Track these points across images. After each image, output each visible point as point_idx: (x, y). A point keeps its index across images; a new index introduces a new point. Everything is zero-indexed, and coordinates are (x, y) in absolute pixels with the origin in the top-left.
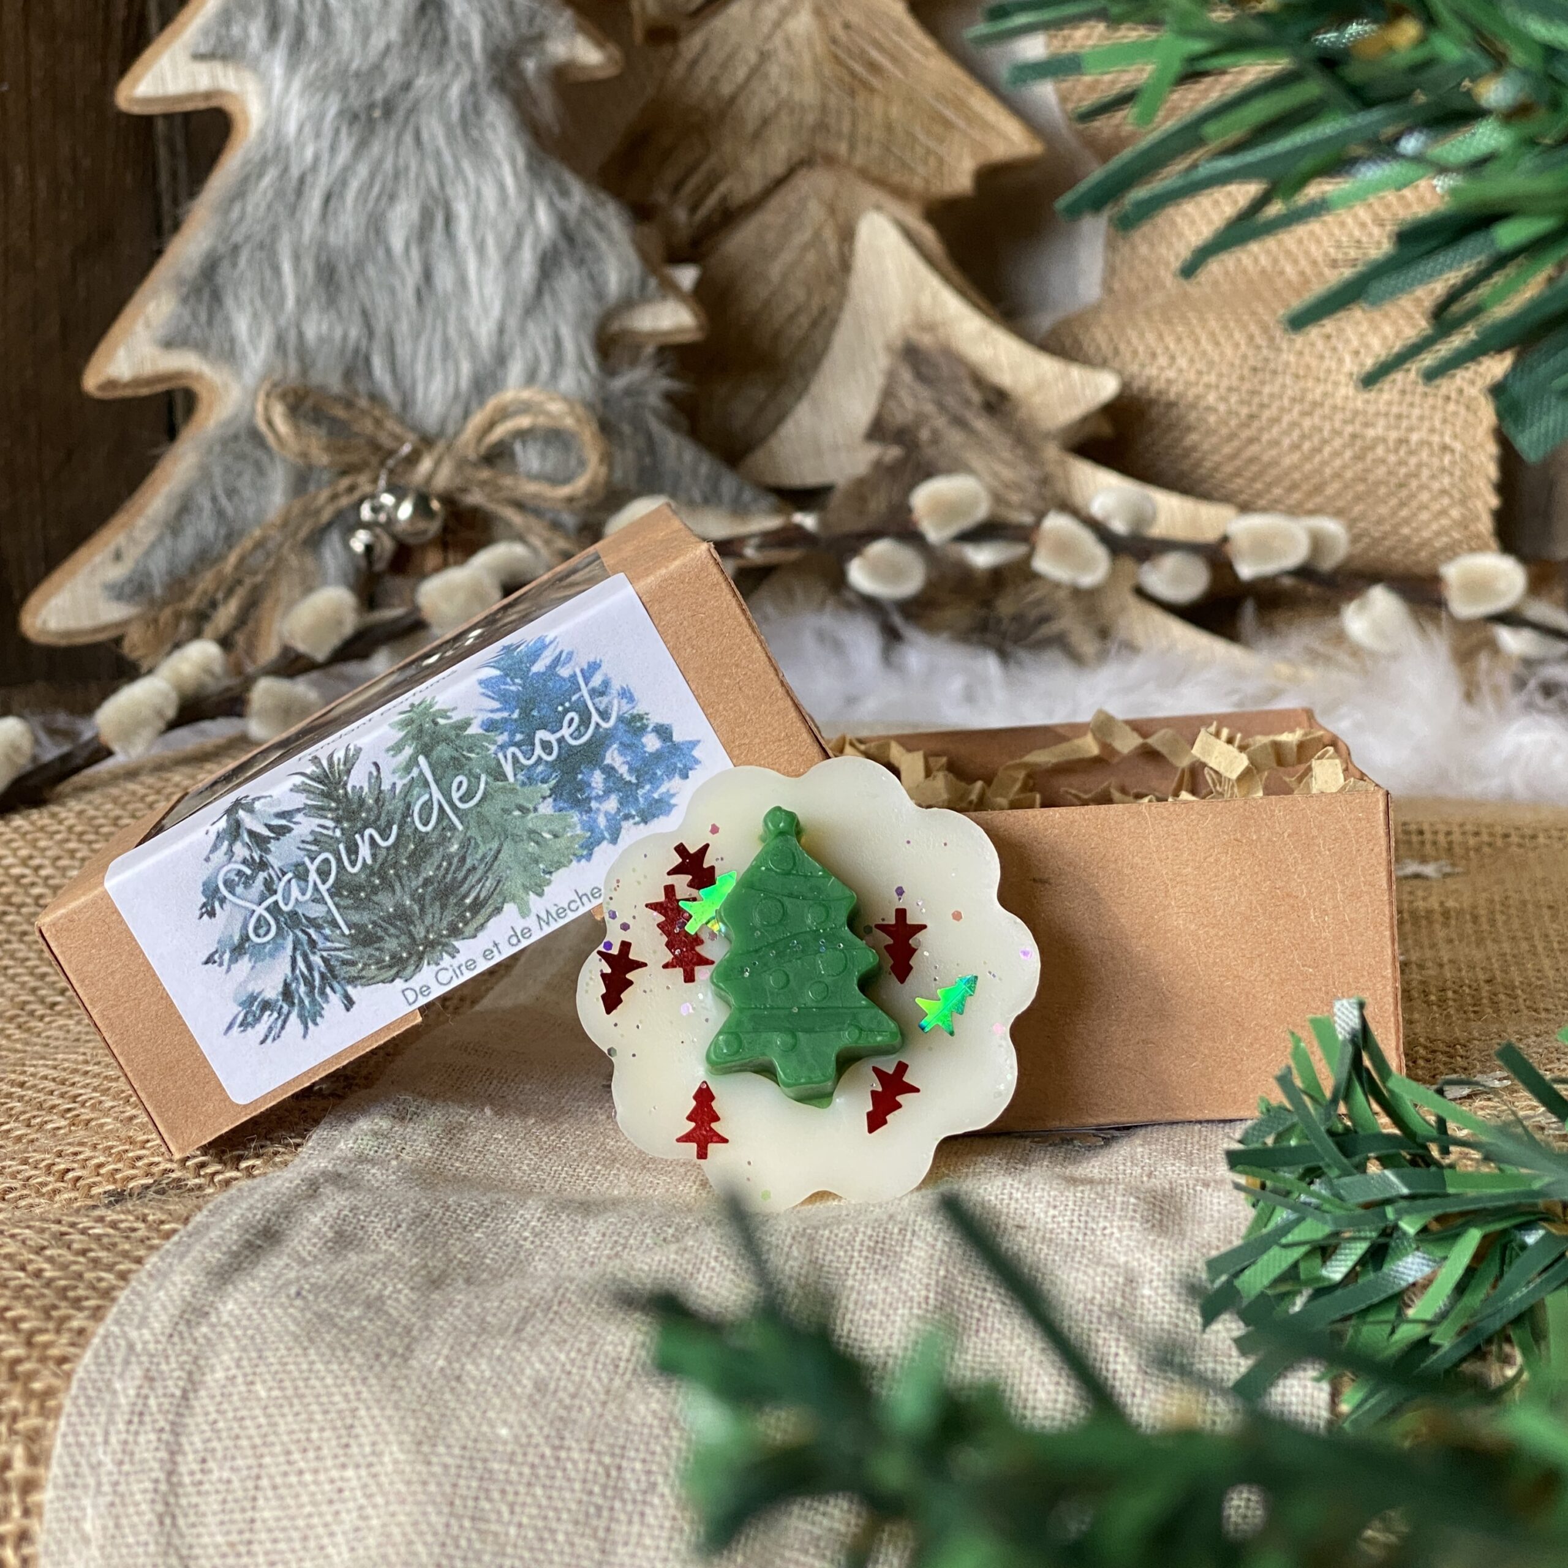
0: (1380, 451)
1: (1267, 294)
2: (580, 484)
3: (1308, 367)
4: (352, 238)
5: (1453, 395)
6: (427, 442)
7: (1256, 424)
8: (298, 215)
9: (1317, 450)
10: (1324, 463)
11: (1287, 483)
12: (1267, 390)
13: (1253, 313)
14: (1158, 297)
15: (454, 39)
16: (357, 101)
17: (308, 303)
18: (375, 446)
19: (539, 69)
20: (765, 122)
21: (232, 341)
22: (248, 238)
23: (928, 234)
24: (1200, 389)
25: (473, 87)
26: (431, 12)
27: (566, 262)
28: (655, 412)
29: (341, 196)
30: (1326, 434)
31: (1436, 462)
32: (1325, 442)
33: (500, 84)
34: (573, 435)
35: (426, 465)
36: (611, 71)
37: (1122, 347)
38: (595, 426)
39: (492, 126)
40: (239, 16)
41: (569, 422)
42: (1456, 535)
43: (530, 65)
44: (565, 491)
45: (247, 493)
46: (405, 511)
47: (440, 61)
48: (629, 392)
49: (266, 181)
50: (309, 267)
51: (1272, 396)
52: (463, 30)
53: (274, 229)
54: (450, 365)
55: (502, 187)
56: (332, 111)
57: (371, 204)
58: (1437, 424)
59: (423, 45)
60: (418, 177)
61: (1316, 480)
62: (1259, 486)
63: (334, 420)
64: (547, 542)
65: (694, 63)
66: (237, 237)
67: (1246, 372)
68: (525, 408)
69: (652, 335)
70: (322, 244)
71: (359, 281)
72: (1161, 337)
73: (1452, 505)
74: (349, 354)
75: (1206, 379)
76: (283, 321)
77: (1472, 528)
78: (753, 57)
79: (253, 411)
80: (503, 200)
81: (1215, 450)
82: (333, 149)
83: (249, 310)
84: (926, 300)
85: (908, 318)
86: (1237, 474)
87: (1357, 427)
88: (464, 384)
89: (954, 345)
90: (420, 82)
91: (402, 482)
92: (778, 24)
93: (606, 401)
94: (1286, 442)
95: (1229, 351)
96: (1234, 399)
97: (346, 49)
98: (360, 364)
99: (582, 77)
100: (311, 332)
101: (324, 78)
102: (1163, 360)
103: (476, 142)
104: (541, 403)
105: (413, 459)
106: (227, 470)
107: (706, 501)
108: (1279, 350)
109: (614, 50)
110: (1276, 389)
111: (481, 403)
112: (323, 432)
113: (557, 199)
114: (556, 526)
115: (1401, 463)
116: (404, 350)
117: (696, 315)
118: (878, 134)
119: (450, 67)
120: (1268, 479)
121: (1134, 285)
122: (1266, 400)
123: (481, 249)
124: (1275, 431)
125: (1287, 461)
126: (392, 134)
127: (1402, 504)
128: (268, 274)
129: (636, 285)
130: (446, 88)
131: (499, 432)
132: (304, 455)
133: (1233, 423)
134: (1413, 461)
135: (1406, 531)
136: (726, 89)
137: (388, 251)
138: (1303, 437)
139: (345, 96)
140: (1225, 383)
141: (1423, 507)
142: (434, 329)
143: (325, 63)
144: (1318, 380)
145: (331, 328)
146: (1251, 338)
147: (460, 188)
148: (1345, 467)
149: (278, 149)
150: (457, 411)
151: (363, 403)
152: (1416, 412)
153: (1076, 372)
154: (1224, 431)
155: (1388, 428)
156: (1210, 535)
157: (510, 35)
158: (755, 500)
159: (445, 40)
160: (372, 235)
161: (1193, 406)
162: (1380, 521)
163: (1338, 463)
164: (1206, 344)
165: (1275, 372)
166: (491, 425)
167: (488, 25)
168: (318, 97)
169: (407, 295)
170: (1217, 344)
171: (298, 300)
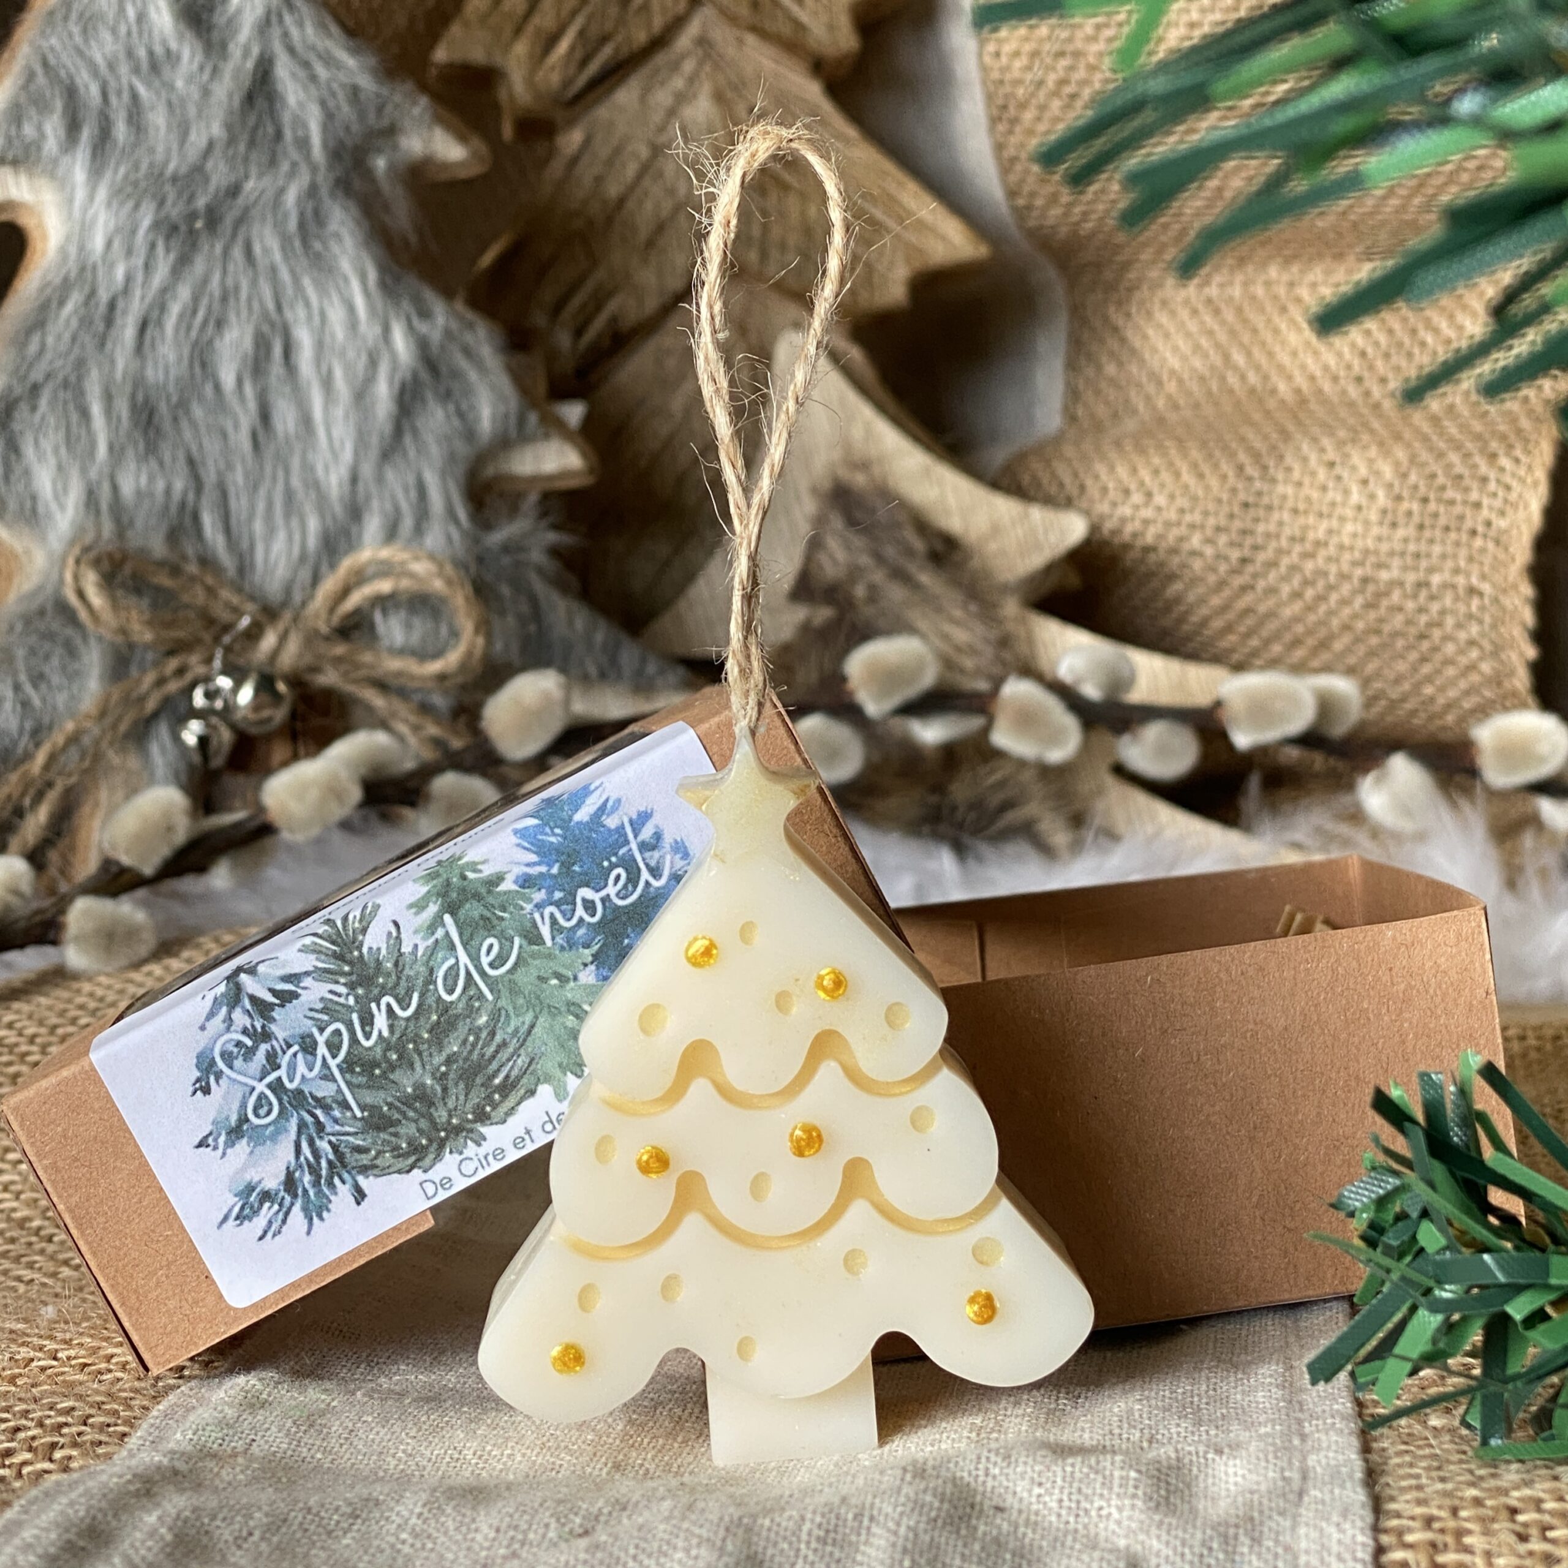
0: (1396, 596)
1: (1257, 416)
2: (452, 659)
3: (1308, 500)
4: (173, 373)
5: (1480, 529)
6: (269, 613)
7: (1250, 569)
8: (109, 345)
9: (1321, 598)
10: (1331, 613)
11: (1288, 637)
12: (1261, 528)
13: (1243, 439)
14: (1130, 425)
15: (288, 134)
16: (175, 210)
17: (123, 449)
18: (209, 621)
19: (391, 167)
20: (660, 228)
21: (34, 498)
22: (48, 376)
23: (855, 354)
24: (1183, 530)
25: (312, 191)
26: (261, 103)
27: (429, 395)
28: (540, 571)
29: (160, 324)
30: (1332, 579)
31: (1462, 608)
32: (1330, 588)
33: (344, 186)
34: (444, 600)
35: (269, 641)
36: (476, 170)
37: (1089, 482)
38: (469, 589)
39: (337, 236)
40: (33, 112)
41: (438, 585)
42: (1488, 694)
43: (380, 164)
44: (435, 667)
45: (56, 679)
46: (246, 695)
47: (273, 162)
48: (506, 548)
49: (69, 307)
50: (122, 407)
51: (1268, 535)
52: (299, 122)
53: (80, 364)
54: (295, 523)
55: (351, 309)
56: (146, 222)
57: (194, 334)
58: (1462, 564)
59: (252, 143)
60: (249, 300)
61: (1322, 633)
62: (1254, 642)
63: (158, 589)
64: (416, 729)
65: (575, 160)
66: (37, 375)
67: (1236, 509)
68: (385, 569)
69: (534, 479)
70: (138, 382)
71: (184, 424)
72: (1134, 471)
73: (1481, 659)
74: (173, 509)
75: (1188, 518)
76: (93, 474)
77: (1507, 685)
78: (644, 152)
79: (61, 581)
80: (353, 323)
81: (1202, 601)
82: (148, 267)
83: (52, 461)
84: (857, 433)
85: (837, 455)
86: (1229, 629)
87: (1368, 570)
88: (312, 542)
89: (891, 483)
90: (250, 185)
91: (241, 661)
92: (672, 113)
93: (480, 560)
94: (1286, 590)
95: (1214, 482)
96: (1223, 540)
97: (160, 149)
98: (188, 521)
99: (444, 176)
100: (127, 486)
101: (135, 184)
102: (1137, 498)
103: (318, 256)
104: (403, 563)
105: (253, 634)
106: (32, 652)
107: (603, 676)
108: (1273, 481)
109: (477, 143)
110: (1272, 528)
111: (333, 566)
112: (145, 602)
113: (416, 321)
114: (425, 709)
115: (1421, 610)
116: (238, 505)
117: (584, 455)
118: (793, 239)
119: (285, 167)
120: (1265, 633)
121: (1101, 411)
122: (1260, 540)
123: (327, 383)
124: (1272, 576)
125: (1287, 612)
126: (218, 248)
127: (1424, 659)
128: (75, 417)
129: (513, 421)
130: (281, 191)
131: (355, 600)
132: (123, 631)
133: (1223, 568)
134: (1435, 607)
135: (1428, 690)
136: (613, 190)
137: (217, 388)
138: (1306, 583)
139: (161, 203)
140: (1211, 521)
141: (1448, 662)
142: (274, 479)
143: (136, 167)
144: (1321, 515)
145: (151, 479)
146: (1240, 468)
147: (301, 312)
148: (1355, 616)
149: (83, 269)
150: (305, 575)
151: (192, 568)
152: (1437, 549)
153: (1037, 513)
154: (1212, 579)
155: (1405, 568)
156: (1200, 698)
157: (355, 128)
158: (662, 672)
159: (279, 135)
160: (198, 370)
161: (1174, 551)
162: (1398, 680)
163: (1346, 611)
164: (1187, 477)
165: (1269, 508)
166: (345, 592)
167: (329, 116)
168: (130, 204)
169: (242, 440)
170: (1201, 476)
171: (111, 448)
